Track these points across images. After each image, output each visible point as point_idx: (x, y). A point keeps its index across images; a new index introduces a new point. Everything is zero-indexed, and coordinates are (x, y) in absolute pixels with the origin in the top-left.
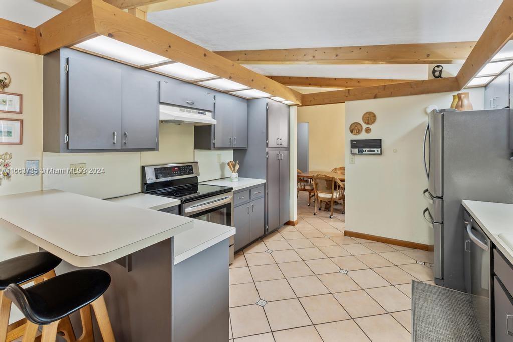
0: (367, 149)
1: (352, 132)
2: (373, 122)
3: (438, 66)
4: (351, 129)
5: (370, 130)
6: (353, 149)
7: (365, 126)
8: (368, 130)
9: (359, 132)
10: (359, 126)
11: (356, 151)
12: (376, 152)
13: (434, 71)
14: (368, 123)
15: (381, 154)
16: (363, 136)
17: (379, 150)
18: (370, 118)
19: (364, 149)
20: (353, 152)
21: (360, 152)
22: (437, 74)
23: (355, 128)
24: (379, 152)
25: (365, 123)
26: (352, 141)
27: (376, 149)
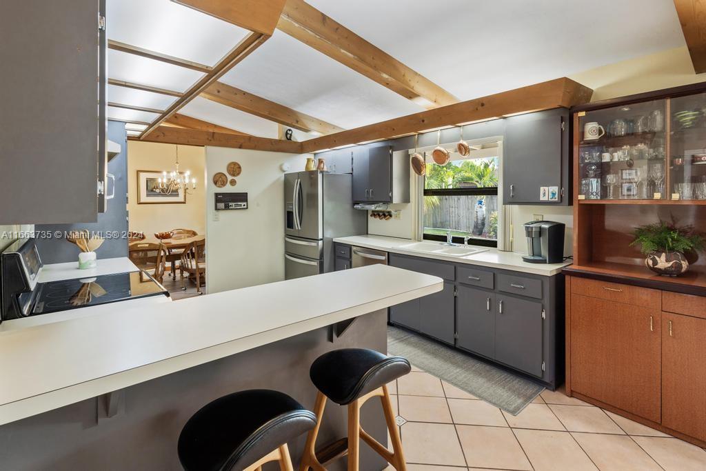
0: (234, 204)
1: (215, 183)
2: (238, 174)
3: (290, 130)
4: (215, 180)
5: (235, 182)
6: (218, 204)
7: (230, 178)
8: (233, 183)
9: (224, 184)
10: (224, 177)
11: (222, 205)
12: (242, 207)
13: (287, 133)
14: (234, 175)
15: (247, 208)
16: (228, 189)
17: (245, 203)
18: (235, 169)
19: (230, 204)
20: (218, 208)
21: (227, 208)
22: (289, 136)
23: (218, 180)
24: (245, 207)
25: (230, 174)
26: (217, 195)
27: (243, 204)
